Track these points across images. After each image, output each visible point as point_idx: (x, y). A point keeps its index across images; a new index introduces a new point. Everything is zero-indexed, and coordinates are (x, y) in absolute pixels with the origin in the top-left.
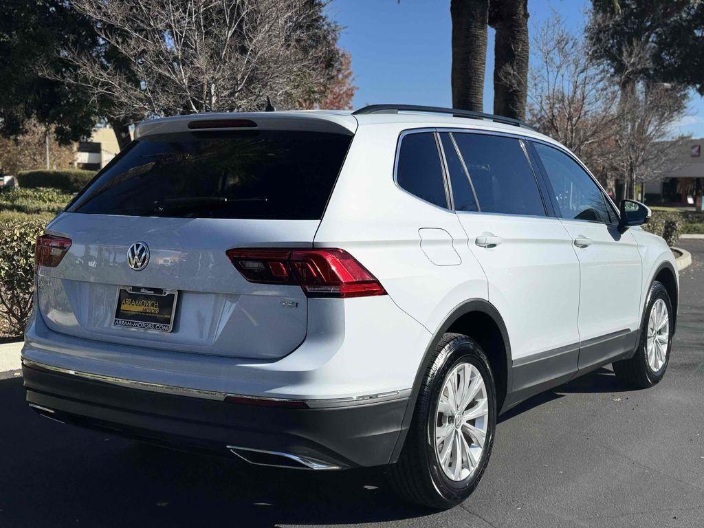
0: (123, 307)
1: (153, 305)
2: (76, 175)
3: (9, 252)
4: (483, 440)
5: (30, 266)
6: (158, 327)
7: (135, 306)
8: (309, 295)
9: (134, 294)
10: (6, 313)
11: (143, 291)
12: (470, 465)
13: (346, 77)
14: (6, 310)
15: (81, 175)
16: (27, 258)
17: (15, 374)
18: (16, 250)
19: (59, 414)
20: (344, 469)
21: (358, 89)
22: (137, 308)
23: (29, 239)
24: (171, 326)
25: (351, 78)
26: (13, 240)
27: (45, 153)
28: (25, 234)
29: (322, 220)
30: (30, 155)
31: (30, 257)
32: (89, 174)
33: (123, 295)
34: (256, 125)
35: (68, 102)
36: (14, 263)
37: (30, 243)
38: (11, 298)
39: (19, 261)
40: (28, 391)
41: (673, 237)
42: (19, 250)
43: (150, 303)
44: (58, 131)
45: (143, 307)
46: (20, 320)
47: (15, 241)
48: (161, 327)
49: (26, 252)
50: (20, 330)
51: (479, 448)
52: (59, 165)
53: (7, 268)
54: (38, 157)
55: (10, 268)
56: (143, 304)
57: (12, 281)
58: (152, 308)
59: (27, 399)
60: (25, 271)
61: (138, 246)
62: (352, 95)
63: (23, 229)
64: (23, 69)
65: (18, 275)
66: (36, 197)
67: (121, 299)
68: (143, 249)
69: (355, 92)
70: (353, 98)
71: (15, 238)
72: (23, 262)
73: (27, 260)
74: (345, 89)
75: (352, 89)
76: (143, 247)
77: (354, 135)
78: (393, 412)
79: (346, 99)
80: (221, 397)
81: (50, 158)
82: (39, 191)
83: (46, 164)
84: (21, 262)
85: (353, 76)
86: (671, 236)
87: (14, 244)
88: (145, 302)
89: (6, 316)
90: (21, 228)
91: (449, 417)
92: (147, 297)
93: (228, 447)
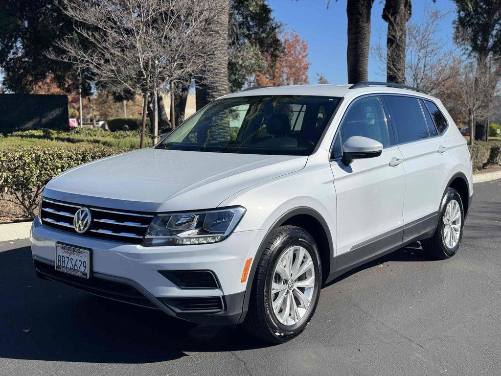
3: (13, 167)
13: (304, 57)
21: (311, 64)
25: (307, 58)
41: (498, 157)
62: (308, 68)
69: (310, 67)
70: (308, 70)
73: (24, 171)
74: (303, 64)
75: (308, 64)
79: (303, 71)
81: (127, 110)
85: (308, 56)
86: (497, 156)
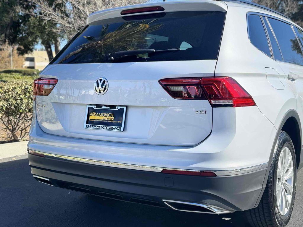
0: (91, 117)
1: (110, 115)
2: (25, 71)
4: (292, 191)
5: (17, 104)
6: (114, 128)
7: (98, 117)
8: (213, 106)
9: (97, 109)
10: (5, 128)
11: (103, 108)
12: (288, 206)
14: (5, 127)
15: (27, 71)
16: (16, 100)
17: (13, 159)
18: (11, 96)
19: (52, 181)
20: (232, 212)
22: (100, 118)
23: (17, 90)
24: (122, 127)
26: (9, 91)
27: (11, 62)
28: (15, 88)
29: (217, 60)
30: (4, 63)
31: (18, 99)
32: (30, 71)
33: (91, 110)
34: (163, 9)
35: (22, 36)
36: (10, 102)
37: (17, 92)
38: (7, 121)
39: (12, 102)
40: (32, 168)
42: (12, 96)
43: (108, 114)
44: (18, 49)
45: (103, 117)
46: (12, 132)
47: (10, 91)
48: (116, 129)
49: (16, 97)
50: (12, 137)
51: (290, 196)
52: (17, 67)
53: (6, 105)
54: (7, 64)
55: (8, 106)
56: (103, 115)
57: (8, 113)
58: (109, 117)
59: (32, 173)
60: (15, 107)
61: (101, 80)
63: (14, 86)
64: (4, 18)
65: (11, 109)
66: (11, 77)
67: (89, 112)
68: (104, 82)
71: (10, 90)
72: (14, 102)
76: (104, 80)
77: (226, 12)
78: (259, 177)
80: (160, 170)
81: (13, 64)
82: (12, 74)
83: (11, 67)
84: (13, 102)
87: (10, 93)
88: (105, 114)
89: (5, 130)
90: (13, 85)
91: (279, 178)
92: (106, 111)
93: (163, 200)
